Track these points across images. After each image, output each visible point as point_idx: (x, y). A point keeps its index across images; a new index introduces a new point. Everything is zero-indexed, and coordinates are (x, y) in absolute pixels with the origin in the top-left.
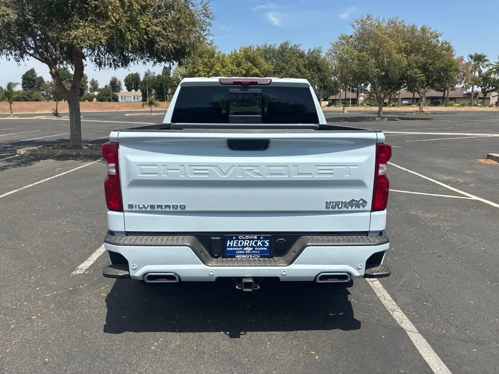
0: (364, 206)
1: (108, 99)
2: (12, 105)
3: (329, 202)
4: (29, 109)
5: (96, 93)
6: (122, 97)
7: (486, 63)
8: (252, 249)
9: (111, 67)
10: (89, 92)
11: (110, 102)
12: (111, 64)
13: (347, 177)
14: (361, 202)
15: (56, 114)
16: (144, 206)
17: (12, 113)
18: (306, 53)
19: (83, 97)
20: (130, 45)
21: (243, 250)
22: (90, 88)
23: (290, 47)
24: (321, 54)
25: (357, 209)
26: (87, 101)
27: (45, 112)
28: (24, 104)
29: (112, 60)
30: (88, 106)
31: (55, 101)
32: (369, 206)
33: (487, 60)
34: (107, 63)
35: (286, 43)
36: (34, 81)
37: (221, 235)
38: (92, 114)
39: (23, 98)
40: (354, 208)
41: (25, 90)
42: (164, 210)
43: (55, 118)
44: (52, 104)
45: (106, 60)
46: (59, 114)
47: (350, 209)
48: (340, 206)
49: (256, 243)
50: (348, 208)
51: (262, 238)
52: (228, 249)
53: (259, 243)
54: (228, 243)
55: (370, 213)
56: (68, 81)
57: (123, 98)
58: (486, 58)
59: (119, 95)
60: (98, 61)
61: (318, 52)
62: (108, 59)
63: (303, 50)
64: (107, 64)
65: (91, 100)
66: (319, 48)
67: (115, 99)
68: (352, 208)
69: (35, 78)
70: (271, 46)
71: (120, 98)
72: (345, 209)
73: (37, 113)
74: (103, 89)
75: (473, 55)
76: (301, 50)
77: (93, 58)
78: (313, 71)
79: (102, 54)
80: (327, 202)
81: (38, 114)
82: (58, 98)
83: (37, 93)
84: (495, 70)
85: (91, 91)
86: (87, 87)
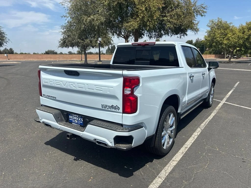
0: (118, 110)
3: (103, 104)
8: (77, 121)
13: (108, 93)
14: (117, 107)
16: (46, 95)
21: (74, 121)
25: (115, 111)
32: (121, 110)
37: (67, 112)
40: (114, 110)
42: (51, 98)
47: (112, 110)
48: (108, 108)
49: (78, 119)
50: (111, 109)
51: (80, 117)
52: (70, 119)
53: (80, 119)
54: (70, 117)
55: (122, 114)
68: (113, 109)
72: (110, 110)
80: (102, 105)
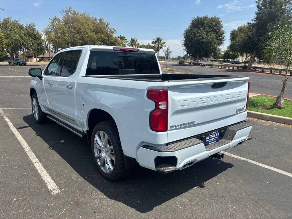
7: (126, 41)
16: (178, 125)
18: (24, 26)
21: (211, 140)
23: (11, 21)
24: (35, 28)
33: (126, 39)
35: (8, 18)
42: (186, 126)
58: (125, 38)
61: (33, 26)
63: (22, 24)
66: (33, 23)
75: (119, 36)
76: (20, 24)
78: (31, 38)
84: (130, 44)
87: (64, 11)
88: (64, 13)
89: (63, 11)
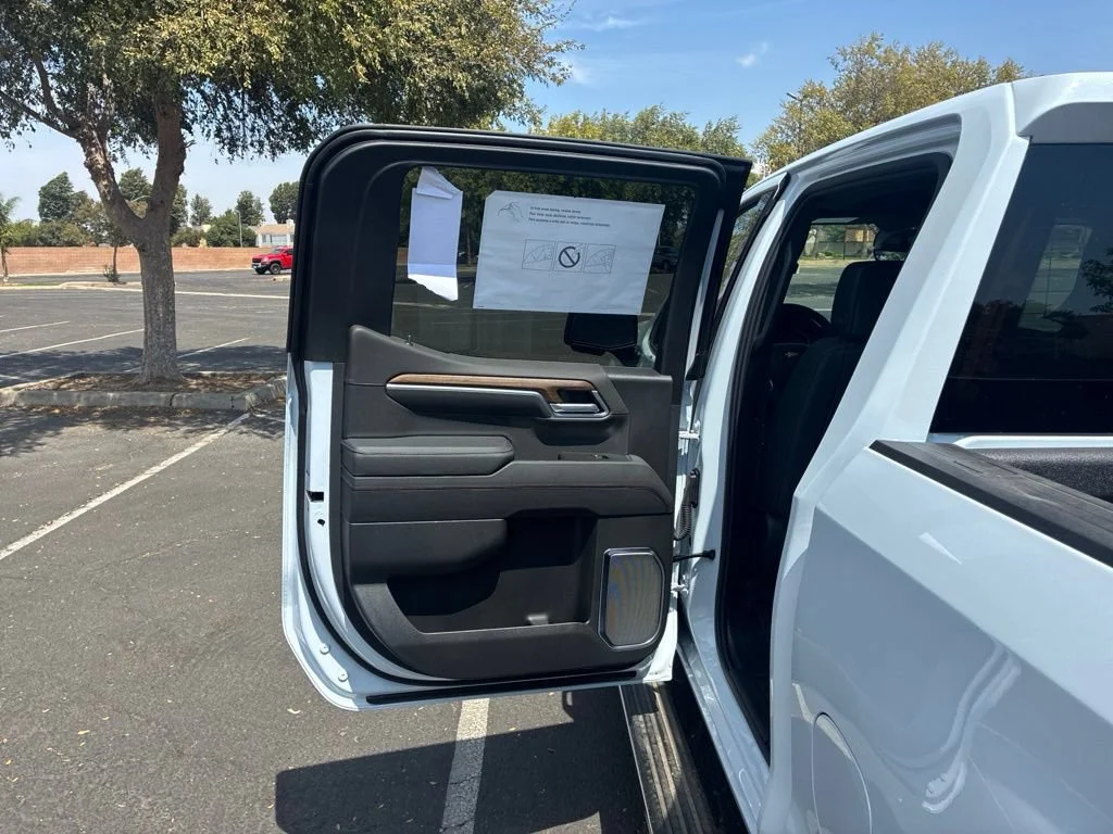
1: (233, 241)
2: (7, 255)
4: (50, 264)
5: (206, 228)
6: (264, 237)
9: (260, 152)
10: (190, 226)
11: (236, 249)
12: (261, 144)
15: (114, 278)
17: (6, 275)
18: (700, 132)
19: (175, 238)
20: (359, 67)
22: (193, 216)
23: (661, 118)
24: (734, 136)
26: (184, 245)
27: (88, 272)
28: (40, 253)
29: (263, 133)
30: (188, 257)
31: (112, 245)
34: (249, 140)
35: (653, 112)
36: (65, 200)
38: (198, 276)
39: (41, 239)
41: (46, 221)
43: (109, 287)
44: (106, 251)
45: (249, 133)
46: (119, 275)
56: (142, 200)
57: (268, 238)
59: (258, 231)
60: (226, 134)
61: (728, 131)
62: (253, 130)
63: (693, 126)
64: (252, 145)
65: (193, 243)
66: (731, 119)
67: (248, 240)
69: (69, 194)
70: (616, 116)
71: (259, 240)
73: (67, 273)
74: (223, 218)
76: (687, 125)
77: (213, 127)
79: (236, 116)
81: (73, 277)
82: (119, 240)
83: (71, 229)
85: (194, 224)
86: (185, 213)
87: (849, 50)
88: (845, 60)
89: (843, 53)
